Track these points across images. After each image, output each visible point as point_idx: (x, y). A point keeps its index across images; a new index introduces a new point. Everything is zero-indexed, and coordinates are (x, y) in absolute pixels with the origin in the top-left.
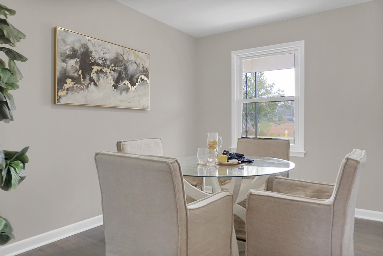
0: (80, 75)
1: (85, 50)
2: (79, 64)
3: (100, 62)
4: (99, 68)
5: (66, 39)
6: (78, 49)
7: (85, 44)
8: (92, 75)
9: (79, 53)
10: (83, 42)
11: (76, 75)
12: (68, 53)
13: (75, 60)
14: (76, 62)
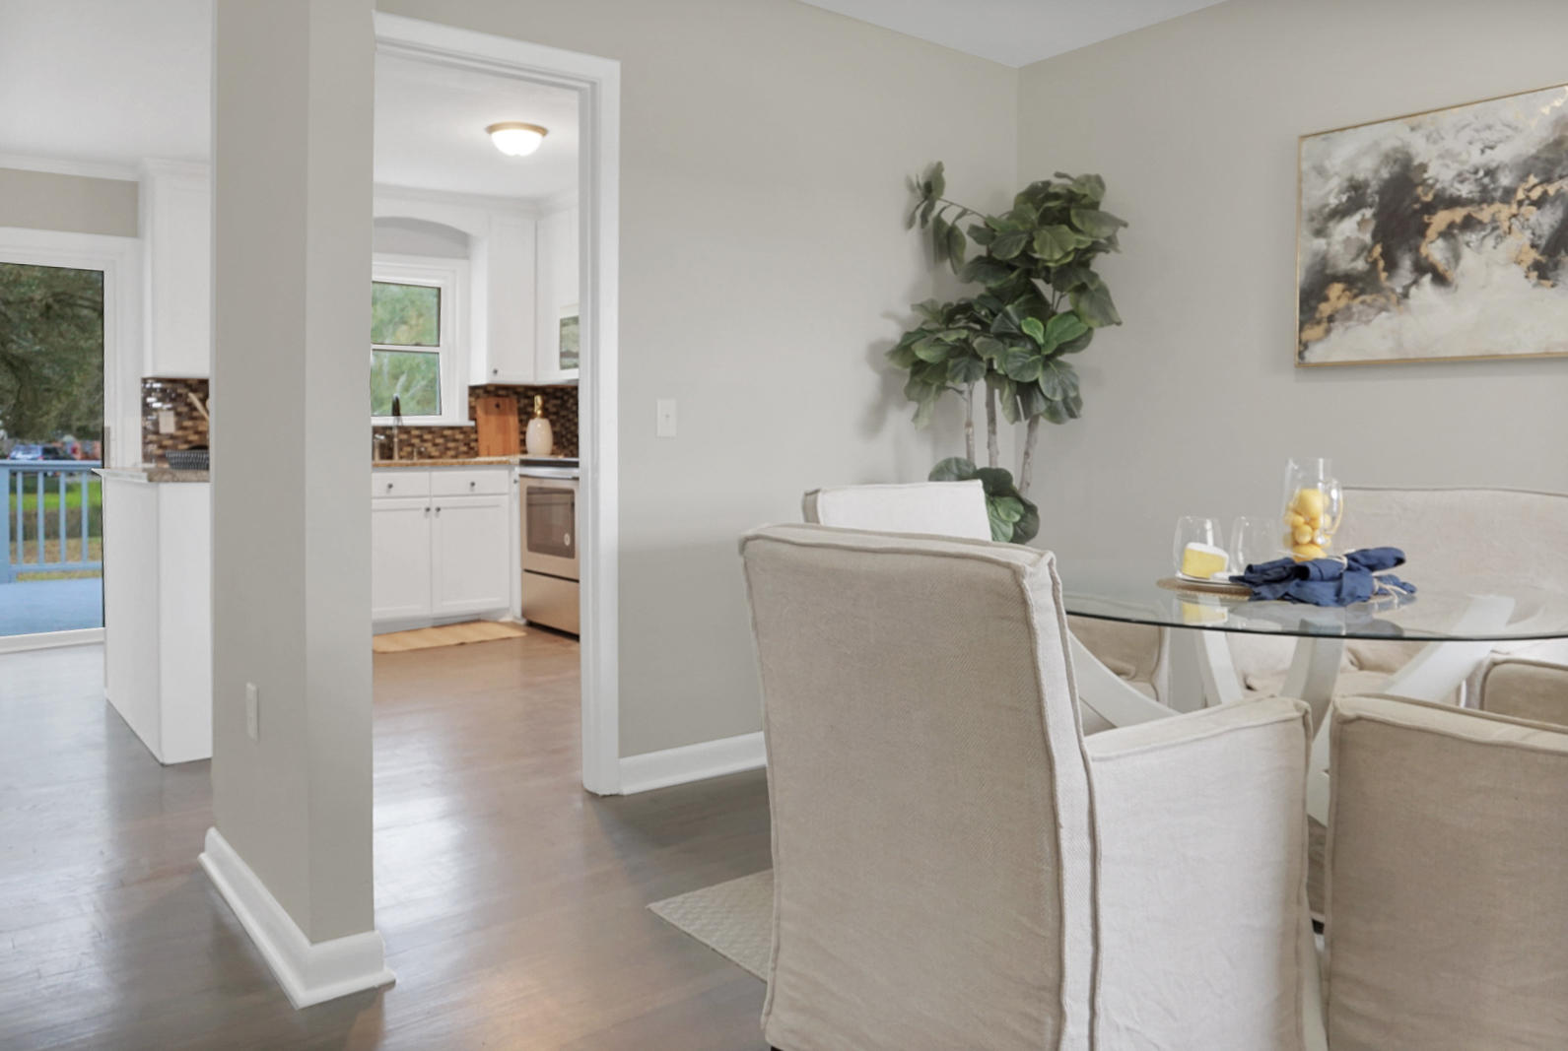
0: (1374, 263)
1: (1397, 168)
2: (1371, 226)
3: (1465, 190)
4: (1458, 214)
5: (1327, 164)
6: (1370, 176)
7: (1396, 150)
8: (1424, 251)
9: (1374, 185)
10: (1388, 144)
11: (1361, 265)
12: (1333, 201)
13: (1357, 217)
14: (1361, 224)
